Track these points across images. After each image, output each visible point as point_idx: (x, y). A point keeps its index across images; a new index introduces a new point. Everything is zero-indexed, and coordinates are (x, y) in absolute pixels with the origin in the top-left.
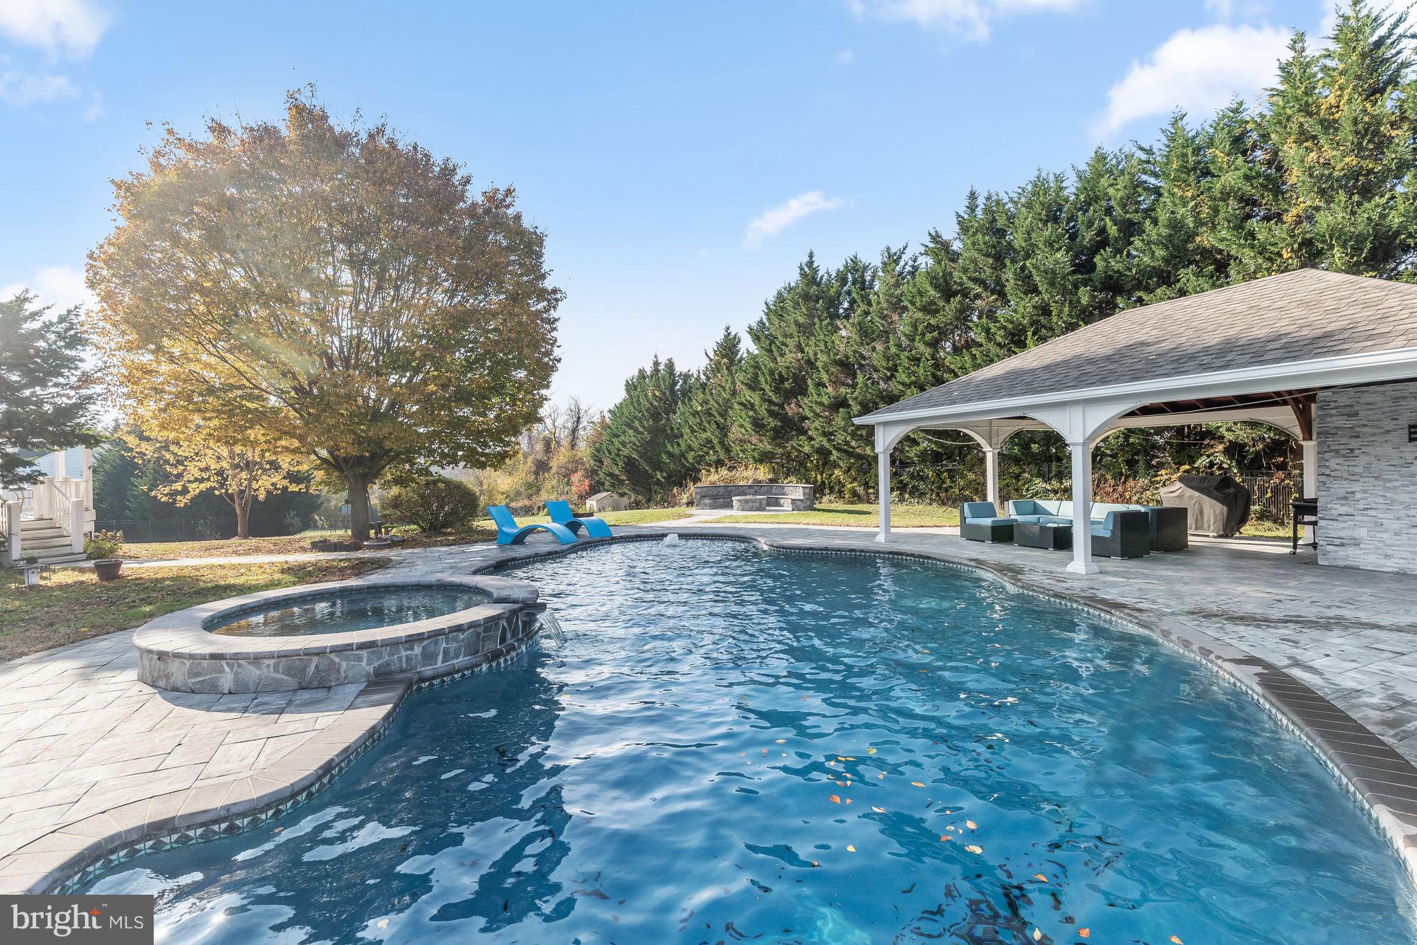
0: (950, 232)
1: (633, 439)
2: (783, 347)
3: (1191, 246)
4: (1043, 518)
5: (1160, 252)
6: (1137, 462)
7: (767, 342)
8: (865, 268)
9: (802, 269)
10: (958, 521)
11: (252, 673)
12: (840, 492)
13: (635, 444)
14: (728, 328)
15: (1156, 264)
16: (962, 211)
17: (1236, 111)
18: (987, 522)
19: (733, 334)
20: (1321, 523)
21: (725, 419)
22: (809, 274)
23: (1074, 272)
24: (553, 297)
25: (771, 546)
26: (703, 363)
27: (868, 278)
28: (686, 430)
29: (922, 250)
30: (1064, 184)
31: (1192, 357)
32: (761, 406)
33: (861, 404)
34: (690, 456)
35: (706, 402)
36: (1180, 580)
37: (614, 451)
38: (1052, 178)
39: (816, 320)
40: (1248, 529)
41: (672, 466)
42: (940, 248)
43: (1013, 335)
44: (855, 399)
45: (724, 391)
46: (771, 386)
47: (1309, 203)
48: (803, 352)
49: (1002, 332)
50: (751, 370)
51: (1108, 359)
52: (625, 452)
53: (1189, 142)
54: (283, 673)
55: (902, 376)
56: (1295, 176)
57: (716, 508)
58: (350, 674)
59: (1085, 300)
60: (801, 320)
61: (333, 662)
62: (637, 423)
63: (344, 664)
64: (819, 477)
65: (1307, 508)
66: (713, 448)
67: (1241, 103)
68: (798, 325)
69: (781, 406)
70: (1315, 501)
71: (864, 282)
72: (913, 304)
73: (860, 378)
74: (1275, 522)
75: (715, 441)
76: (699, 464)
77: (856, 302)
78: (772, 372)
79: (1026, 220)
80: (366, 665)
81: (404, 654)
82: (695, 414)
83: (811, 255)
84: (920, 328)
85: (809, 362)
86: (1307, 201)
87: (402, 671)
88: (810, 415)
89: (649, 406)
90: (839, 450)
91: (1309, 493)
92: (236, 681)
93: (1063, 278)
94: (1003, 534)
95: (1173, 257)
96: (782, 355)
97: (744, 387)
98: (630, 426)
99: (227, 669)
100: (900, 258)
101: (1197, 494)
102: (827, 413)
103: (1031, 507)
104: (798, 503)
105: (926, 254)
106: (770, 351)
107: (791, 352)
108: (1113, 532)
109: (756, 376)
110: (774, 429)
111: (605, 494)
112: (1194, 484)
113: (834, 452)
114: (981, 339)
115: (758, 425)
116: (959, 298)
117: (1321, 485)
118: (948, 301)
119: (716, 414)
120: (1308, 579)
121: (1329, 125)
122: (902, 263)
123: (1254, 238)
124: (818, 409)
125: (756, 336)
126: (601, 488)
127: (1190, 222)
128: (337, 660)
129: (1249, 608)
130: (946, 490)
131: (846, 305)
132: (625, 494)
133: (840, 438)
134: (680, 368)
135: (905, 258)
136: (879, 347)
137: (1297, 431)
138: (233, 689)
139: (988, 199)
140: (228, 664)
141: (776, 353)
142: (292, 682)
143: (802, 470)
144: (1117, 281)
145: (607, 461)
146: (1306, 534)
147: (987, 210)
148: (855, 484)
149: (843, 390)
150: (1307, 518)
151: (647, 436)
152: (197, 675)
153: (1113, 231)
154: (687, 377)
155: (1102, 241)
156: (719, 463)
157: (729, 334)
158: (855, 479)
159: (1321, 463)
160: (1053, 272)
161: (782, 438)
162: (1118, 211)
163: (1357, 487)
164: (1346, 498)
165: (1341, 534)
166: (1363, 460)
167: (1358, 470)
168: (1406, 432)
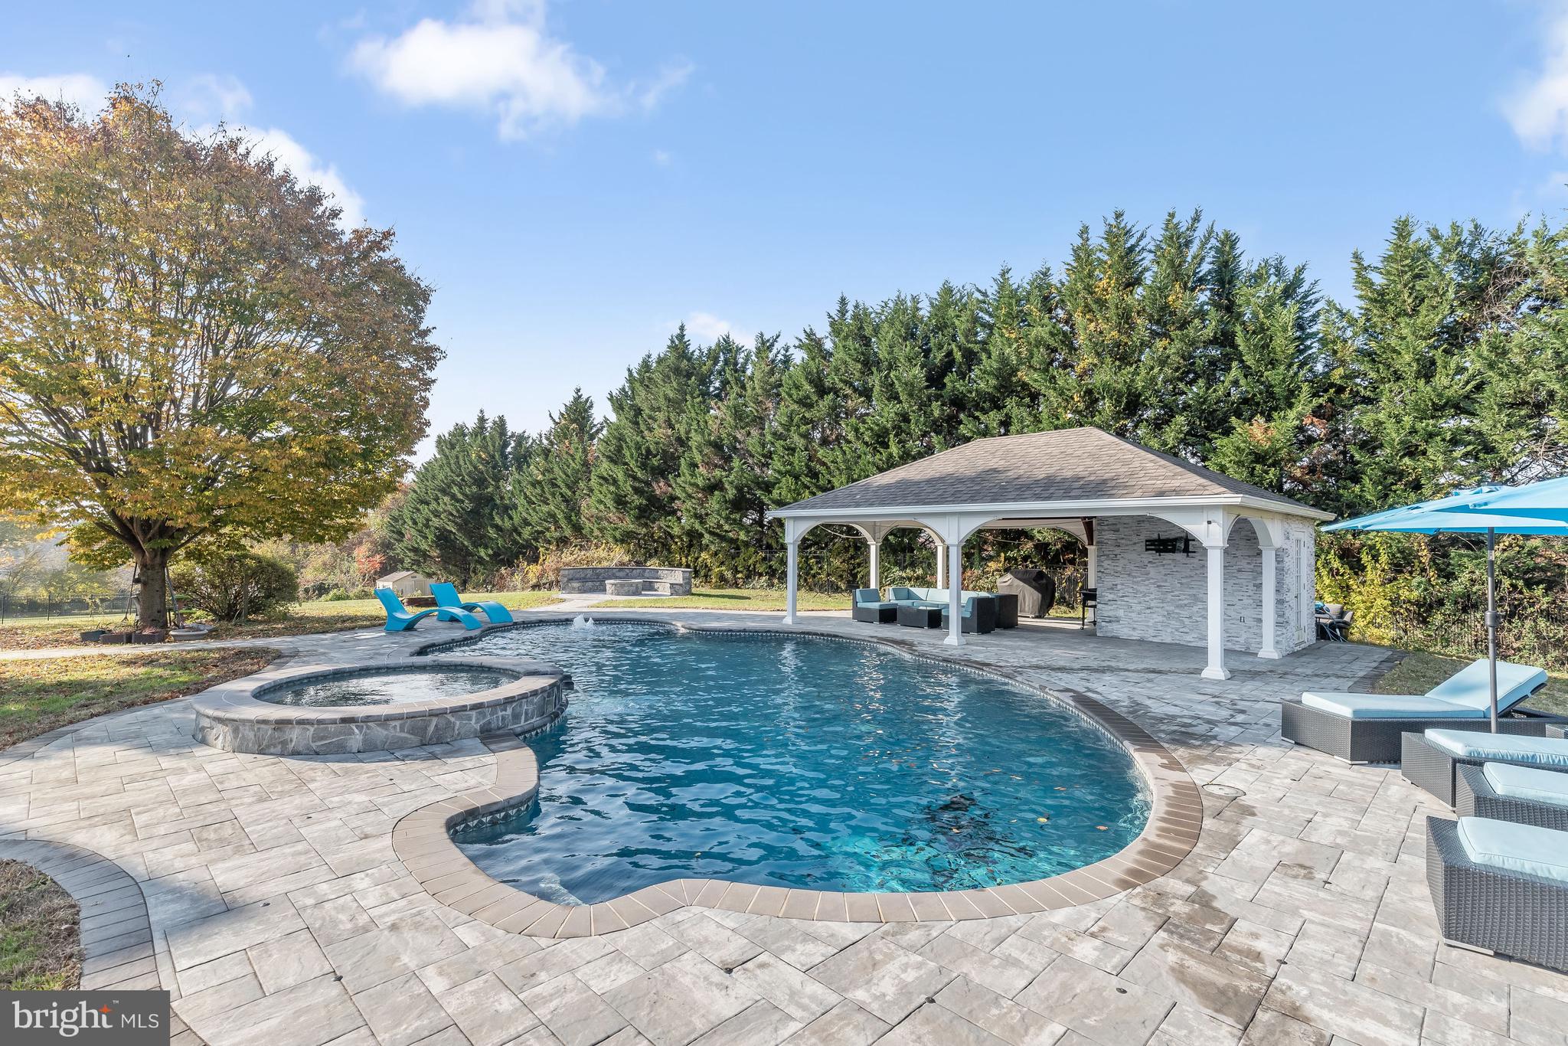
0: (823, 330)
1: (450, 508)
2: (650, 421)
3: (1014, 379)
4: (916, 604)
5: (993, 382)
6: (973, 554)
7: (632, 413)
8: (739, 349)
9: (673, 342)
10: (850, 605)
11: (379, 733)
12: (706, 576)
13: (452, 515)
14: (579, 390)
15: (990, 390)
16: (834, 313)
17: (1045, 274)
18: (876, 606)
19: (584, 397)
20: (1099, 606)
21: (574, 493)
22: (679, 346)
23: (927, 387)
24: (429, 356)
25: (689, 629)
26: (547, 426)
27: (741, 361)
28: (520, 501)
29: (797, 343)
30: (919, 306)
31: (1028, 487)
32: (626, 482)
33: (736, 488)
34: (526, 532)
35: (550, 471)
36: (1019, 648)
37: (421, 520)
38: (909, 298)
39: (688, 397)
40: (1052, 612)
41: (500, 542)
42: (813, 344)
43: (879, 436)
44: (731, 483)
45: (574, 460)
46: (637, 461)
47: (1090, 360)
48: (673, 429)
49: (869, 433)
50: (614, 442)
51: (972, 480)
52: (436, 522)
53: (1013, 294)
54: (408, 732)
55: (777, 464)
56: (1081, 340)
57: (585, 592)
58: (463, 731)
59: (937, 413)
60: (671, 395)
61: (450, 721)
62: (455, 490)
63: (458, 723)
64: (684, 560)
65: (1090, 596)
66: (556, 522)
67: (1049, 269)
68: (668, 399)
69: (648, 484)
70: (1095, 590)
71: (736, 364)
72: (790, 396)
73: (736, 463)
74: (1068, 606)
75: (560, 516)
76: (536, 540)
77: (729, 382)
78: (638, 447)
79: (888, 333)
80: (475, 724)
81: (500, 714)
82: (535, 484)
83: (682, 328)
84: (796, 419)
85: (679, 440)
86: (1087, 360)
87: (499, 729)
88: (682, 495)
89: (471, 468)
90: (711, 533)
91: (1091, 585)
92: (365, 741)
93: (920, 391)
94: (888, 616)
95: (1002, 386)
96: (650, 430)
97: (604, 460)
98: (444, 492)
99: (356, 731)
100: (772, 345)
101: (1021, 584)
102: (700, 495)
103: (905, 593)
104: (677, 587)
105: (800, 347)
106: (637, 423)
107: (660, 427)
108: (972, 613)
109: (619, 449)
110: (639, 507)
111: (405, 573)
112: (1020, 575)
113: (707, 536)
114: (851, 436)
115: (621, 502)
116: (831, 396)
117: (1099, 579)
118: (822, 397)
119: (562, 485)
120: (1092, 645)
121: (1102, 303)
122: (774, 351)
123: (1055, 383)
124: (690, 490)
125: (618, 404)
126: (399, 566)
127: (1014, 359)
128: (453, 719)
129: (1062, 663)
130: (814, 576)
131: (717, 384)
132: (434, 574)
133: (711, 522)
134: (512, 427)
135: (778, 346)
136: (755, 432)
137: (1084, 538)
138: (361, 749)
139: (856, 307)
140: (357, 727)
141: (643, 427)
142: (415, 739)
143: (665, 553)
144: (961, 399)
145: (410, 532)
146: (1090, 614)
147: (855, 317)
148: (724, 568)
149: (718, 473)
150: (1090, 603)
151: (468, 505)
152: (322, 738)
153: (958, 356)
154: (521, 439)
155: (949, 363)
156: (563, 542)
157: (580, 397)
158: (722, 563)
159: (1099, 564)
160: (912, 384)
161: (648, 518)
162: (960, 339)
163: (1118, 581)
164: (1114, 587)
165: (1110, 614)
166: (1122, 562)
167: (1119, 569)
168: (1144, 544)
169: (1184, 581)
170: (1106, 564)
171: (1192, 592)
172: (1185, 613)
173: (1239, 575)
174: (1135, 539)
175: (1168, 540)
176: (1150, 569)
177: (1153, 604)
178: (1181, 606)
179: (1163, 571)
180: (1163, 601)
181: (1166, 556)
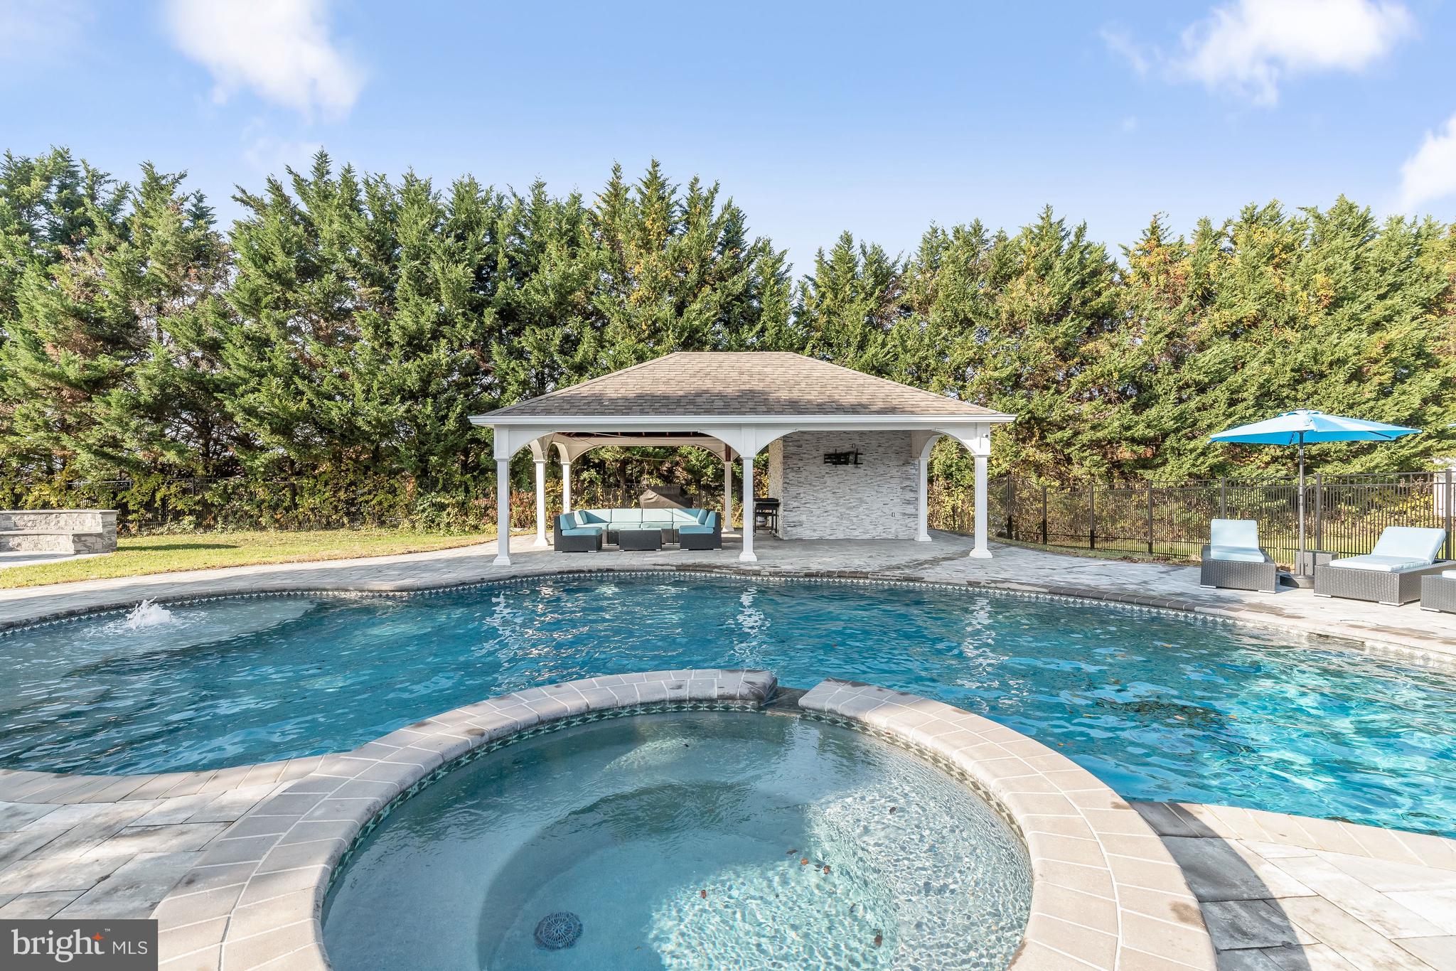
20: (784, 513)
23: (471, 290)
59: (489, 320)
93: (464, 292)
101: (667, 500)
104: (91, 540)
108: (715, 529)
112: (664, 492)
117: (785, 489)
153: (504, 261)
159: (785, 476)
160: (459, 284)
163: (801, 490)
164: (796, 497)
165: (794, 519)
166: (804, 474)
167: (802, 480)
168: (822, 458)
169: (853, 487)
170: (790, 476)
171: (858, 496)
172: (853, 513)
173: (891, 481)
174: (815, 453)
175: (842, 454)
176: (827, 478)
177: (829, 508)
178: (850, 508)
179: (838, 480)
180: (837, 505)
181: (841, 467)
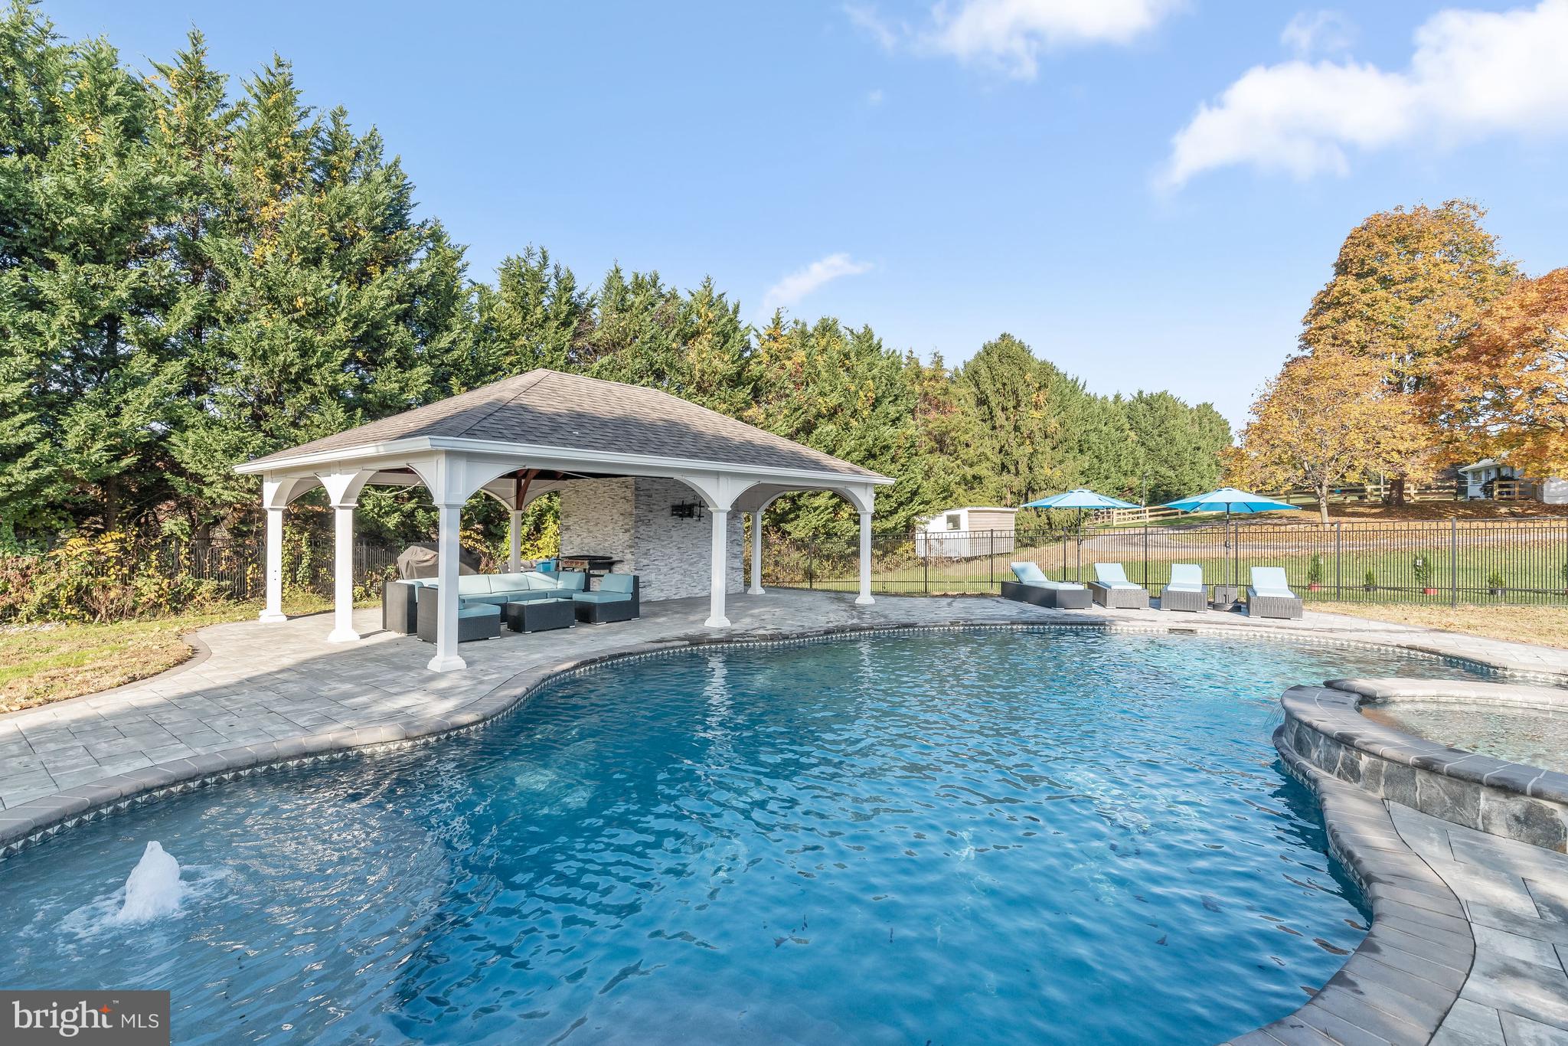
117: (636, 545)
159: (638, 530)
163: (651, 546)
164: (646, 553)
165: (644, 579)
166: (654, 527)
167: (652, 534)
168: (670, 509)
169: (695, 542)
170: (641, 529)
171: (699, 550)
174: (665, 503)
175: (688, 505)
176: (673, 532)
177: (675, 565)
178: (691, 564)
179: (682, 535)
180: (681, 561)
181: (687, 520)
